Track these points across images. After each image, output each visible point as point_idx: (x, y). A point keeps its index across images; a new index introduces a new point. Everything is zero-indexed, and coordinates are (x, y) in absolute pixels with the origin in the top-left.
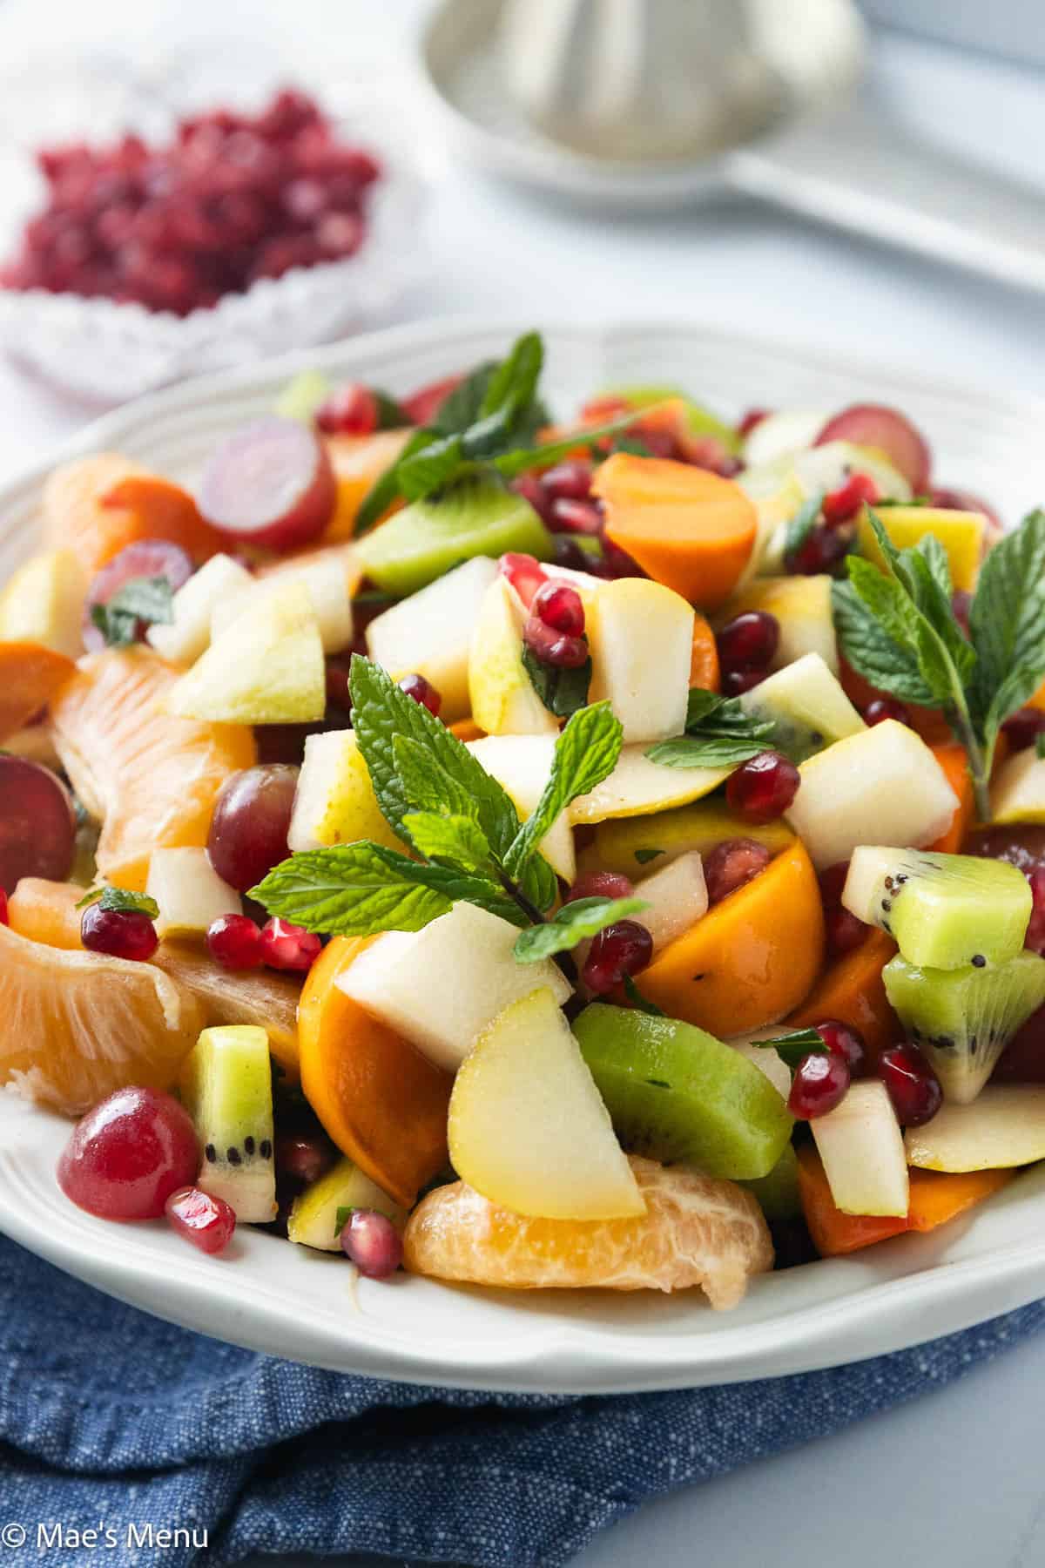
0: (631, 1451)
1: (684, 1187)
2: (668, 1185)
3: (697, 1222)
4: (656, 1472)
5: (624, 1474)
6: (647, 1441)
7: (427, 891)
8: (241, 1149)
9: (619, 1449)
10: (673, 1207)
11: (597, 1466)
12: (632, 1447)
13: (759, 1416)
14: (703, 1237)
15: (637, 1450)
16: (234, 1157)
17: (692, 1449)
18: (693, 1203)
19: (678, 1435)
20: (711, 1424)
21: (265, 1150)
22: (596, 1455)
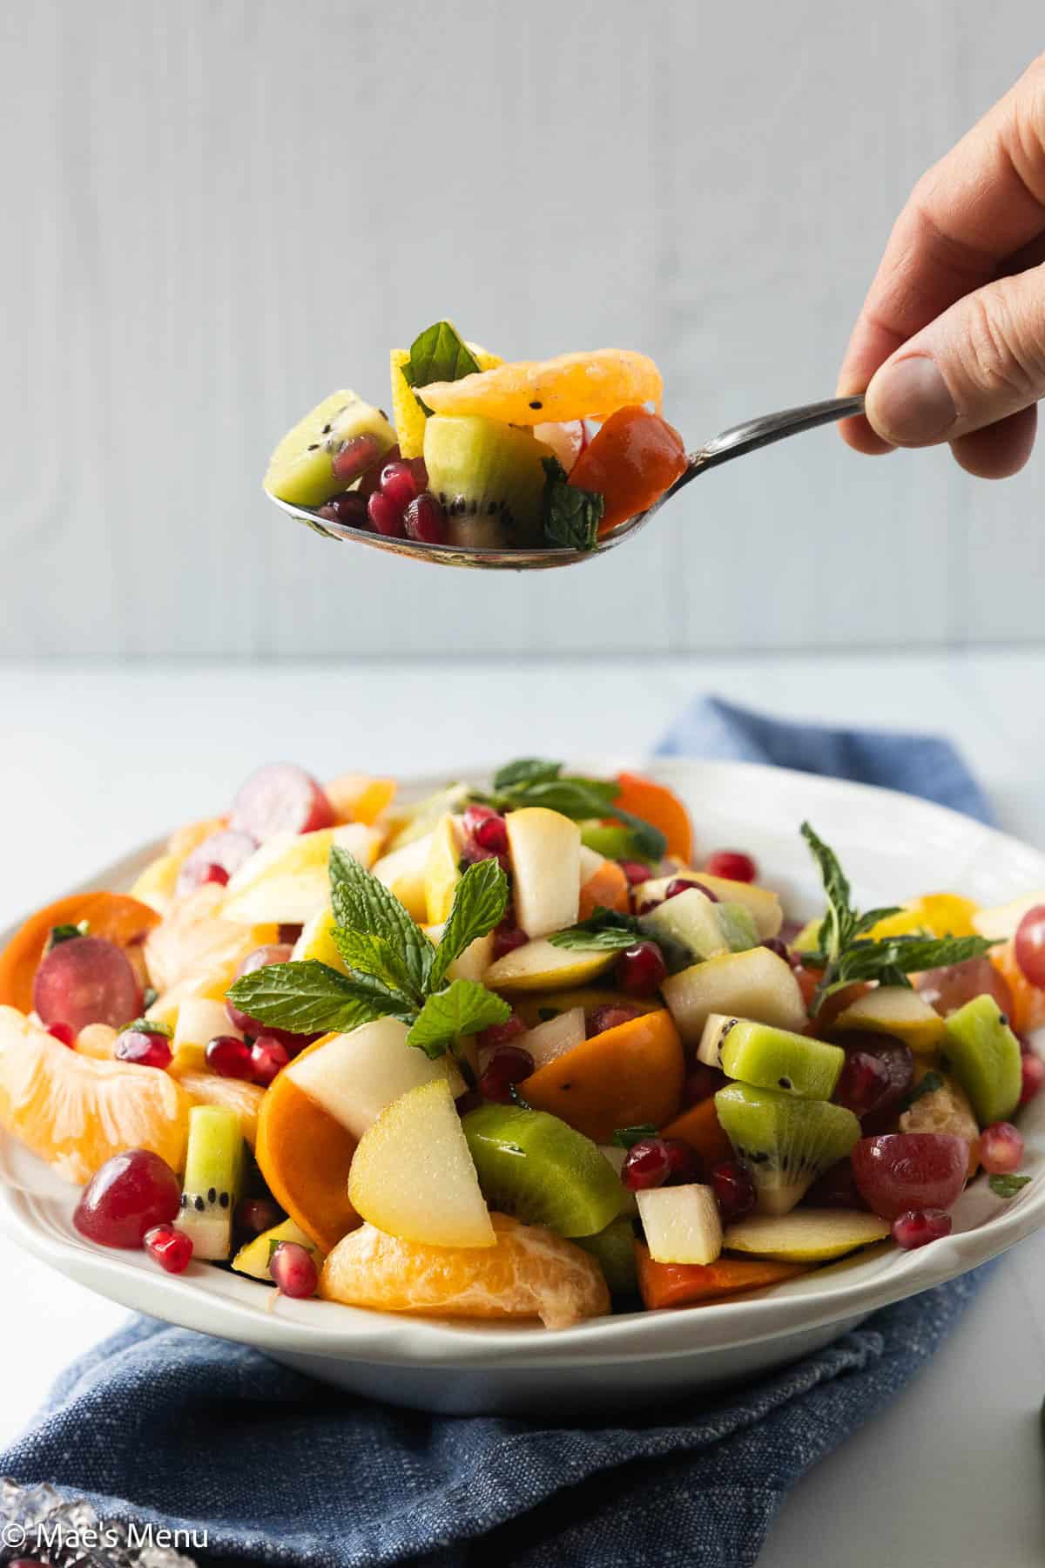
0: (770, 1449)
1: (531, 1238)
2: (520, 1234)
3: (539, 1262)
4: (792, 1460)
5: (772, 1467)
6: (777, 1439)
7: (360, 1005)
8: (205, 1198)
9: (761, 1452)
10: (521, 1250)
11: (752, 1468)
12: (769, 1446)
13: (840, 1402)
14: (541, 1274)
15: (774, 1447)
16: (200, 1205)
17: (809, 1435)
18: (538, 1249)
19: (796, 1428)
20: (813, 1414)
21: (224, 1200)
22: (747, 1460)
